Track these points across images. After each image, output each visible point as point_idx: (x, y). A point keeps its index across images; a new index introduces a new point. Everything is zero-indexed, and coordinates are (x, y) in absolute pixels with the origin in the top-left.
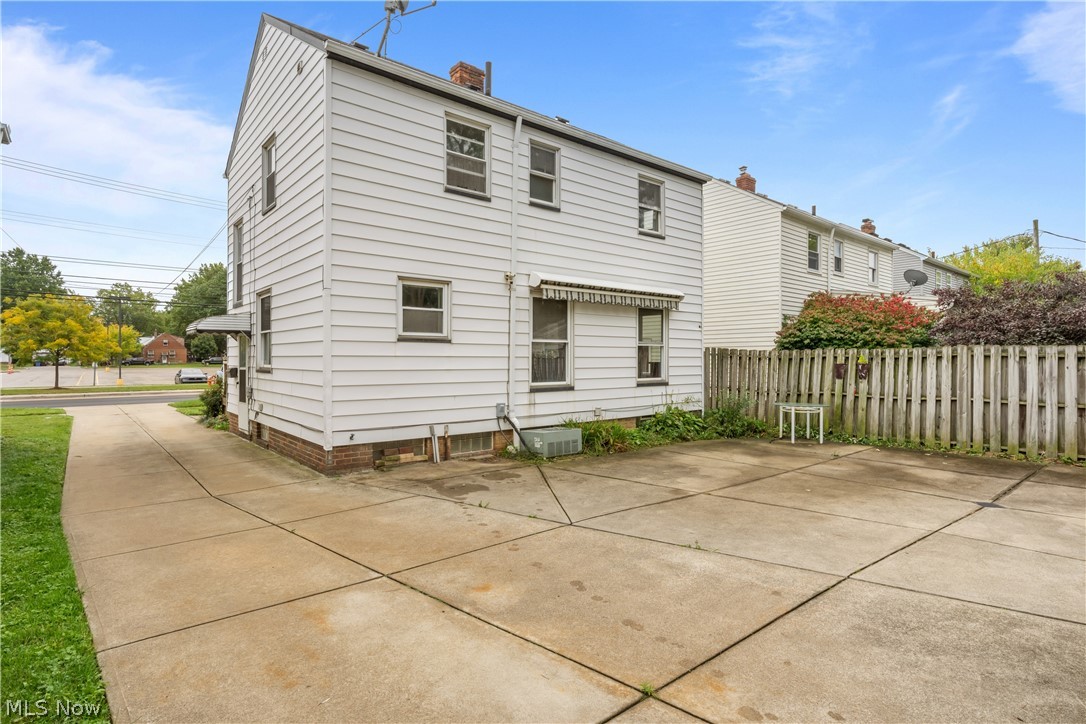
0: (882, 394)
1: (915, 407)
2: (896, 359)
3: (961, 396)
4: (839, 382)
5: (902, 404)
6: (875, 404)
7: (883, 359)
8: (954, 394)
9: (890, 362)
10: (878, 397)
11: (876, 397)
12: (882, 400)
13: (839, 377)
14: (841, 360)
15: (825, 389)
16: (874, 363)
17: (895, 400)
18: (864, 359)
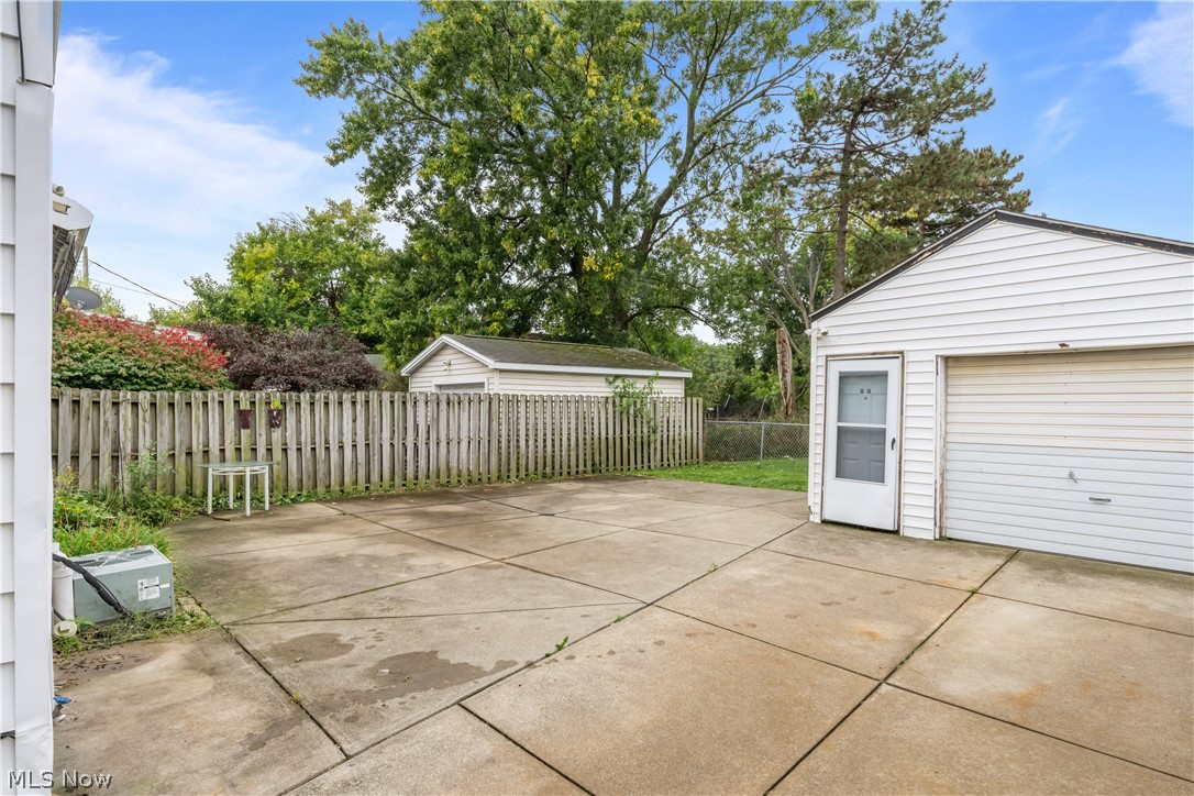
0: (299, 443)
1: (334, 454)
2: (312, 404)
3: (373, 438)
4: (245, 433)
5: (321, 453)
6: (293, 455)
7: (298, 404)
8: (367, 439)
9: (305, 406)
10: (295, 447)
11: (292, 447)
12: (299, 450)
13: (246, 426)
14: (245, 406)
15: (227, 442)
16: (288, 408)
17: (313, 449)
18: (276, 404)
